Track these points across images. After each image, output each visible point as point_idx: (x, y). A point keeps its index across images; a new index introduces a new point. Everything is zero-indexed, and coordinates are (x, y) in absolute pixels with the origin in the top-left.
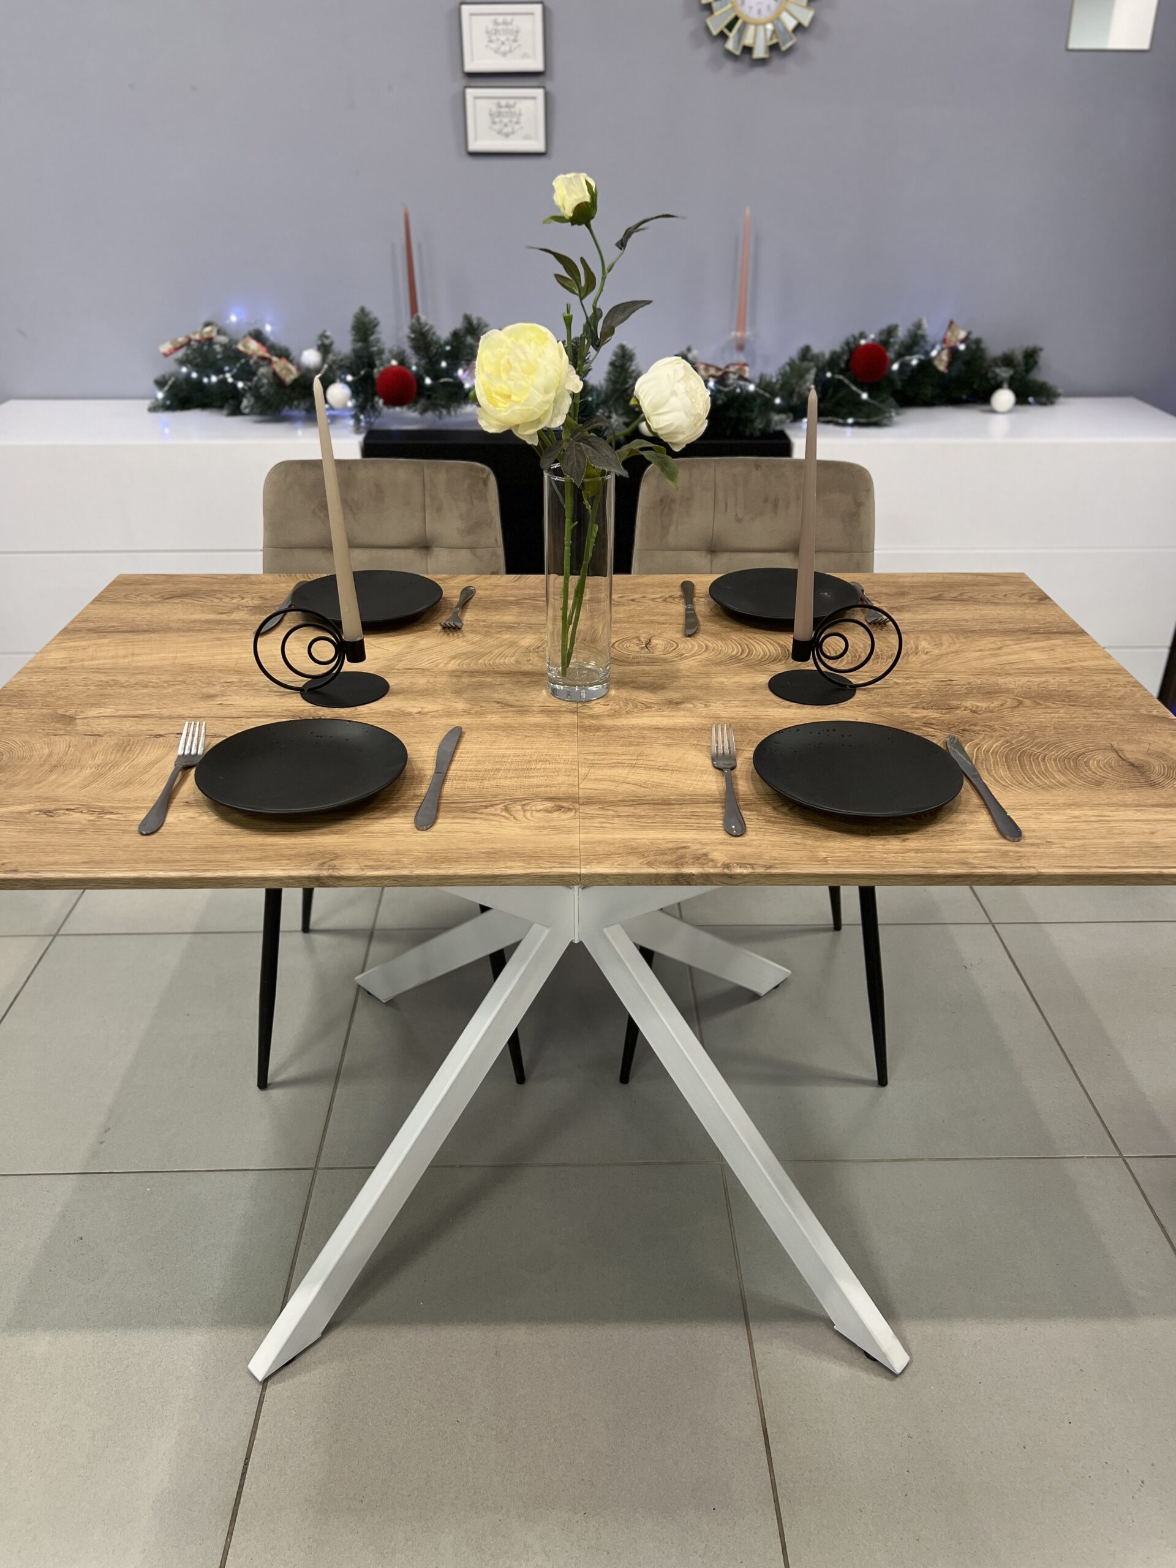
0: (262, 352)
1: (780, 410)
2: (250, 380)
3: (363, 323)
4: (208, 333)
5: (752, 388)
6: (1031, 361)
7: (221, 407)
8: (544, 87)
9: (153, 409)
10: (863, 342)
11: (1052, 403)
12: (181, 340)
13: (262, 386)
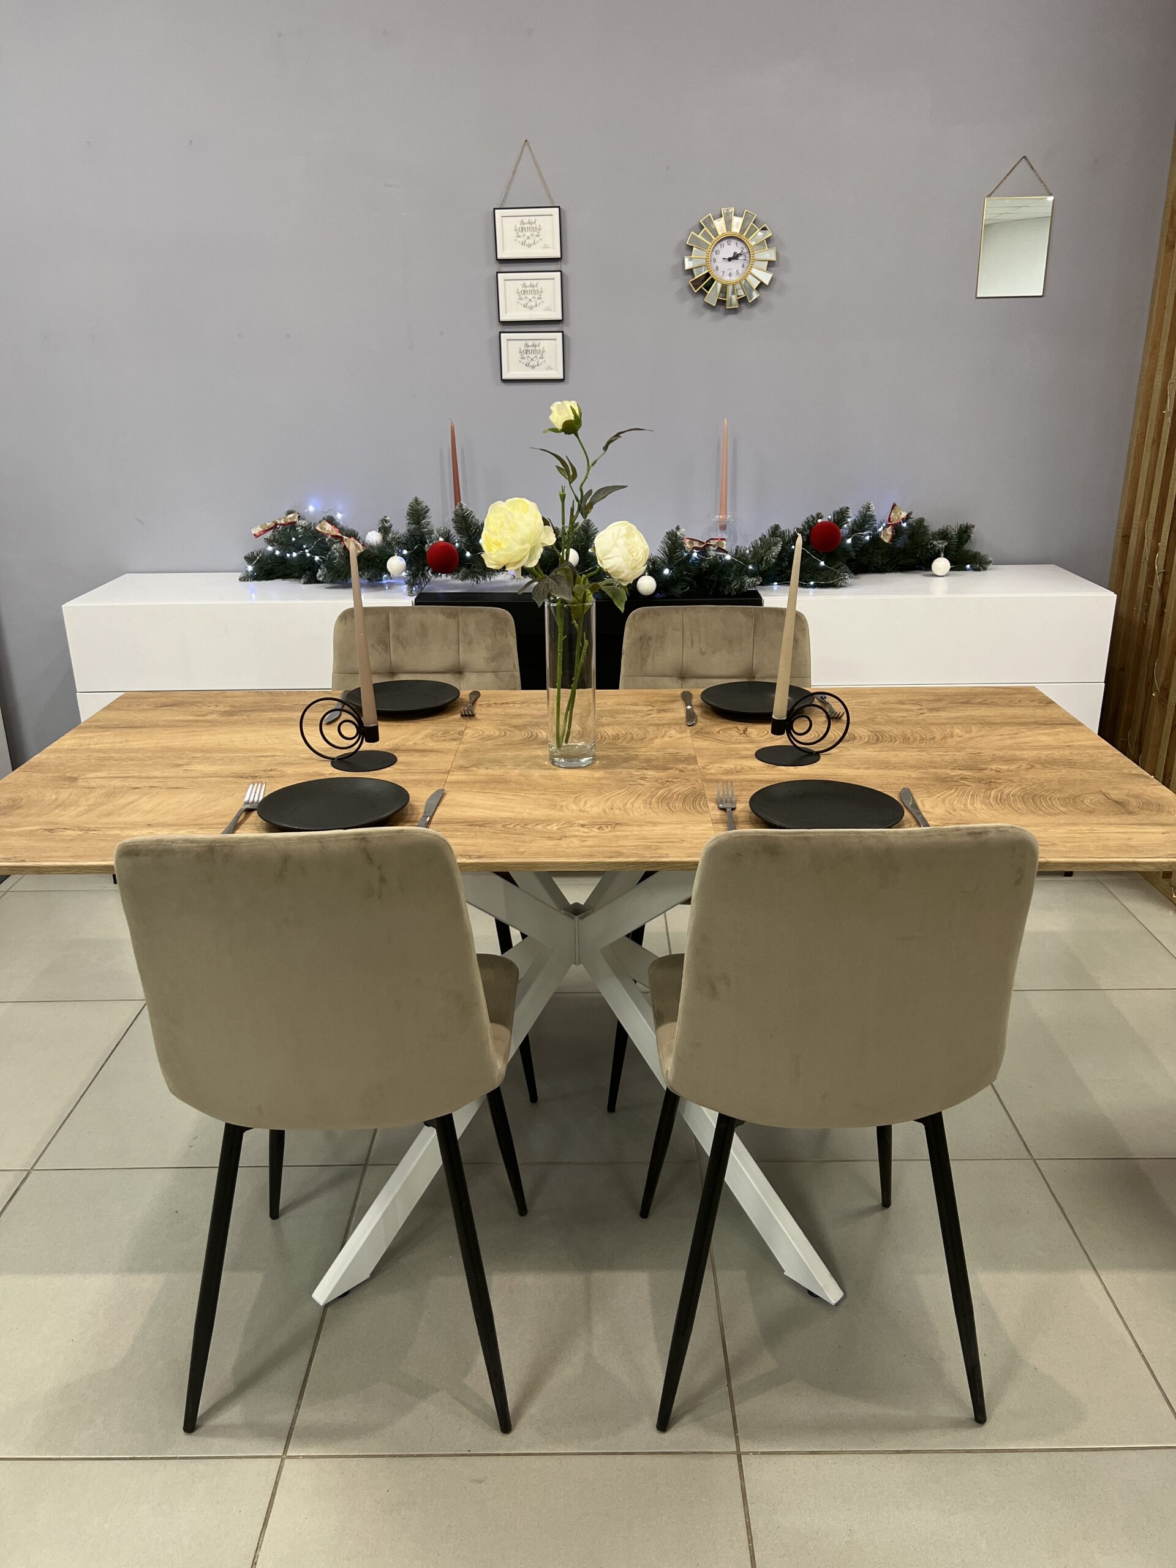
0: (336, 532)
1: (752, 574)
2: (325, 555)
3: (417, 510)
4: (290, 518)
5: (728, 557)
6: (965, 536)
7: (299, 578)
8: (563, 332)
9: (243, 579)
10: (819, 521)
11: (985, 569)
12: (270, 524)
13: (335, 559)
